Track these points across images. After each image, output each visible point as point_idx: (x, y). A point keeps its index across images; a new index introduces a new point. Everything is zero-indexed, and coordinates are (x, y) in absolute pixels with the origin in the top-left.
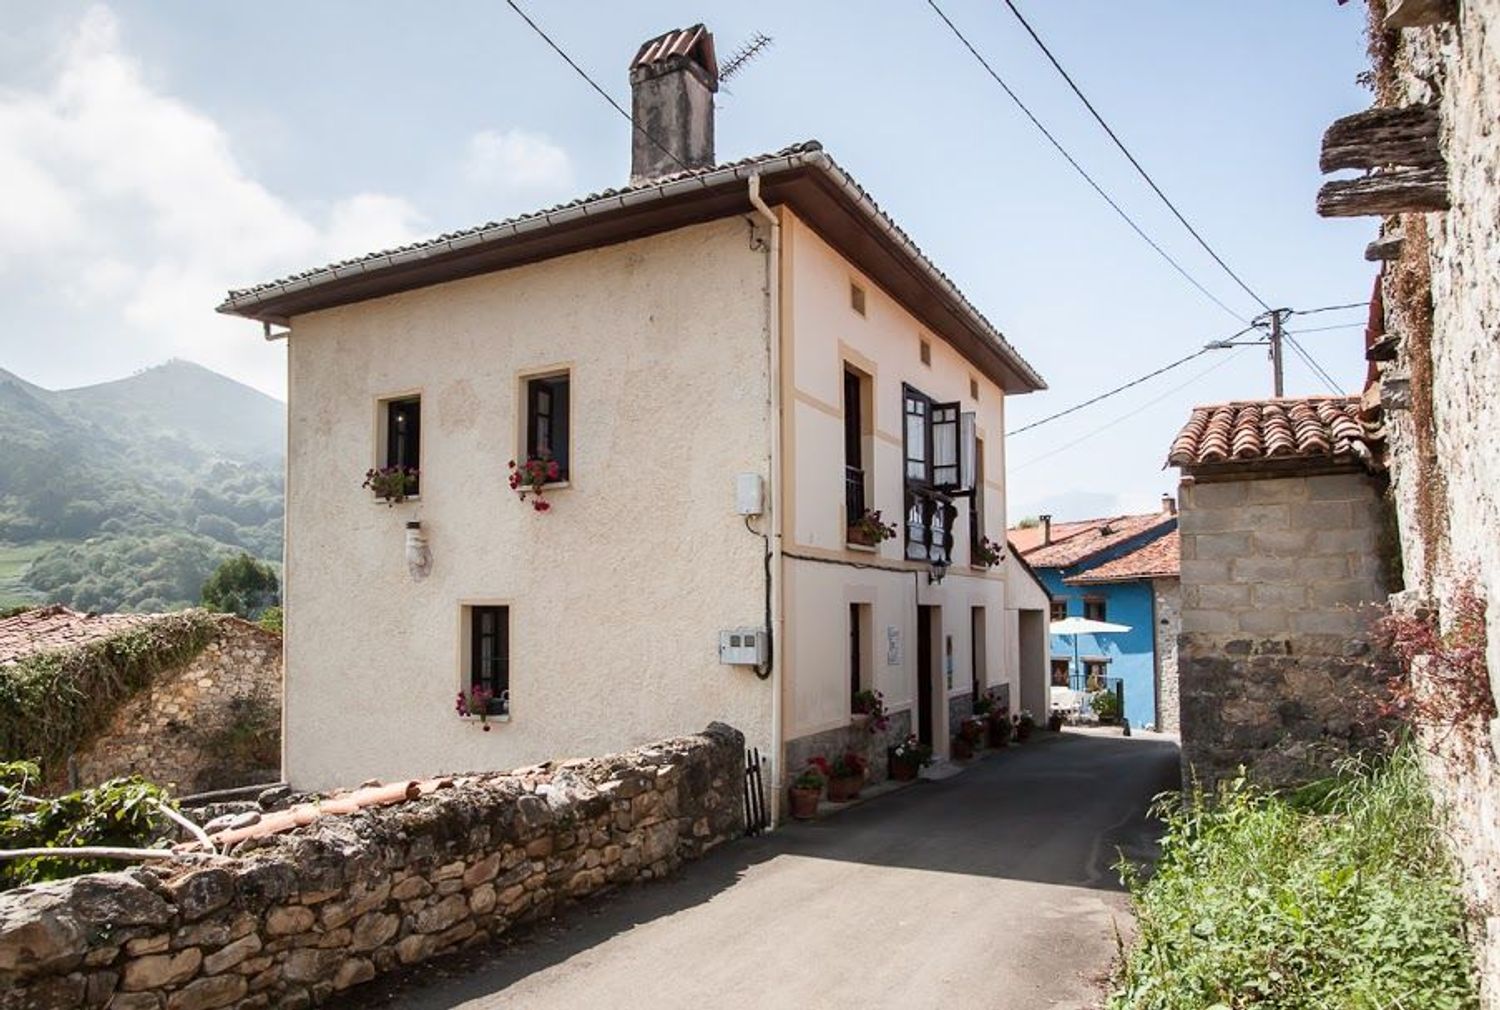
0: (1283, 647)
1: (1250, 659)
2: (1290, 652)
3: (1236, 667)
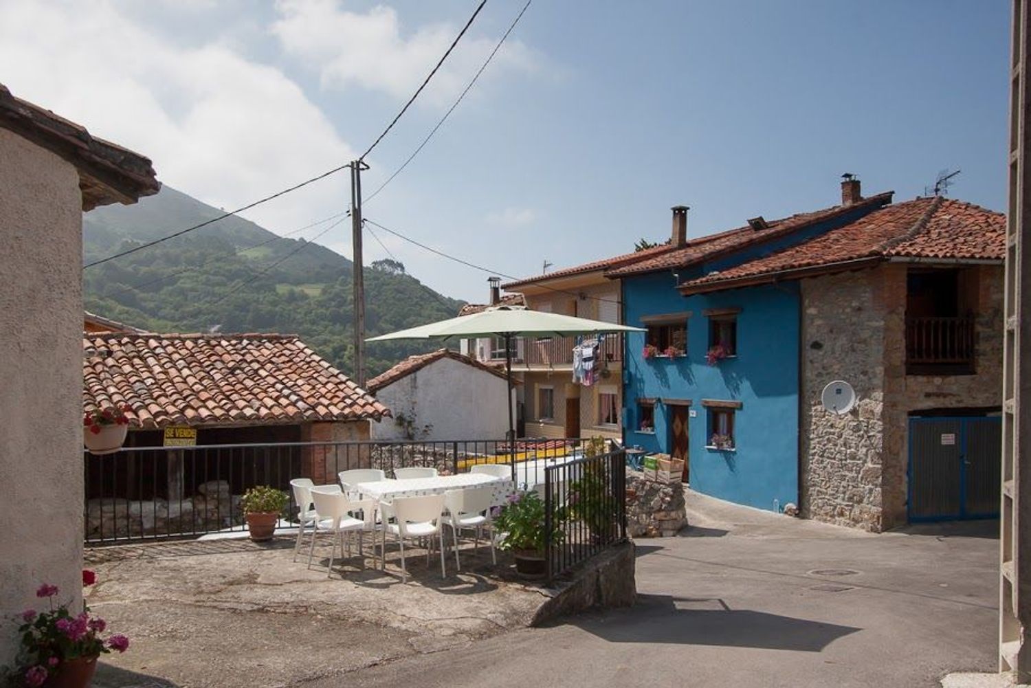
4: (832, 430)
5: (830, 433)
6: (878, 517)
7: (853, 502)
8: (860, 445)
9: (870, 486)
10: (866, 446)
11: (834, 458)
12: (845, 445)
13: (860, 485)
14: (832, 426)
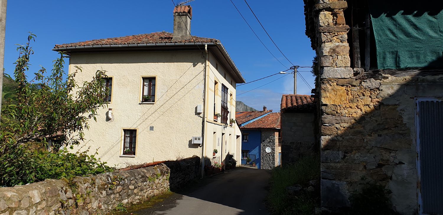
0: (299, 143)
1: (294, 145)
2: (301, 144)
3: (291, 147)
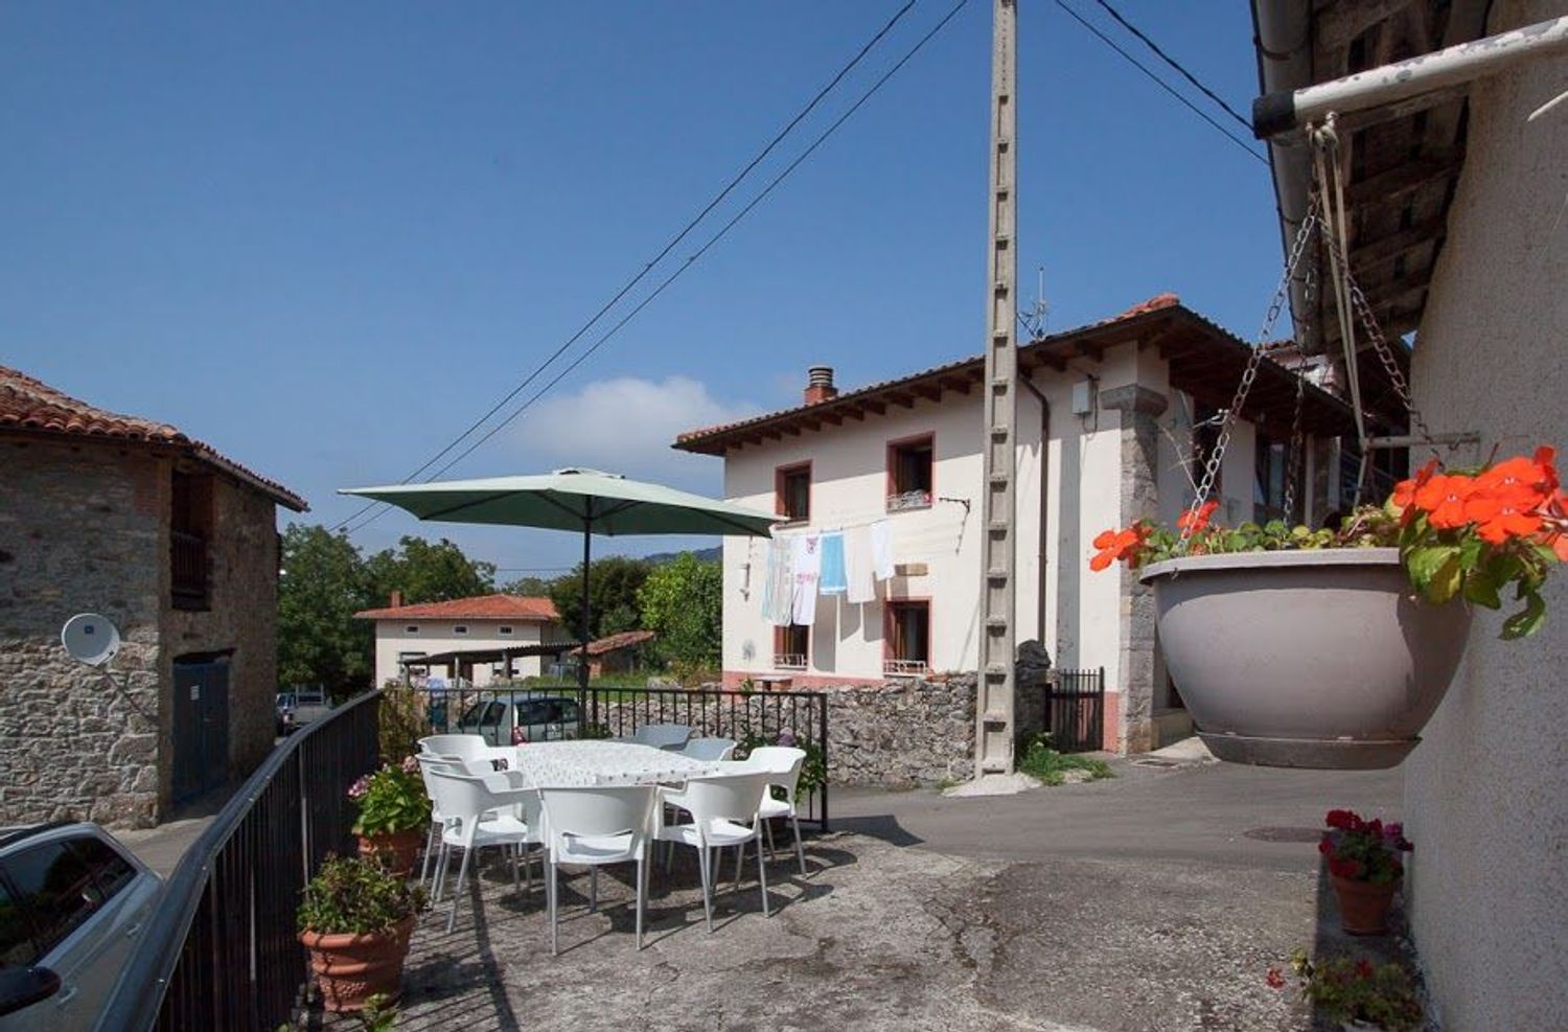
4: (43, 691)
5: (37, 696)
6: (151, 806)
7: (94, 794)
8: (110, 708)
9: (133, 765)
10: (123, 709)
11: (49, 735)
12: (74, 712)
13: (111, 767)
14: (41, 685)
